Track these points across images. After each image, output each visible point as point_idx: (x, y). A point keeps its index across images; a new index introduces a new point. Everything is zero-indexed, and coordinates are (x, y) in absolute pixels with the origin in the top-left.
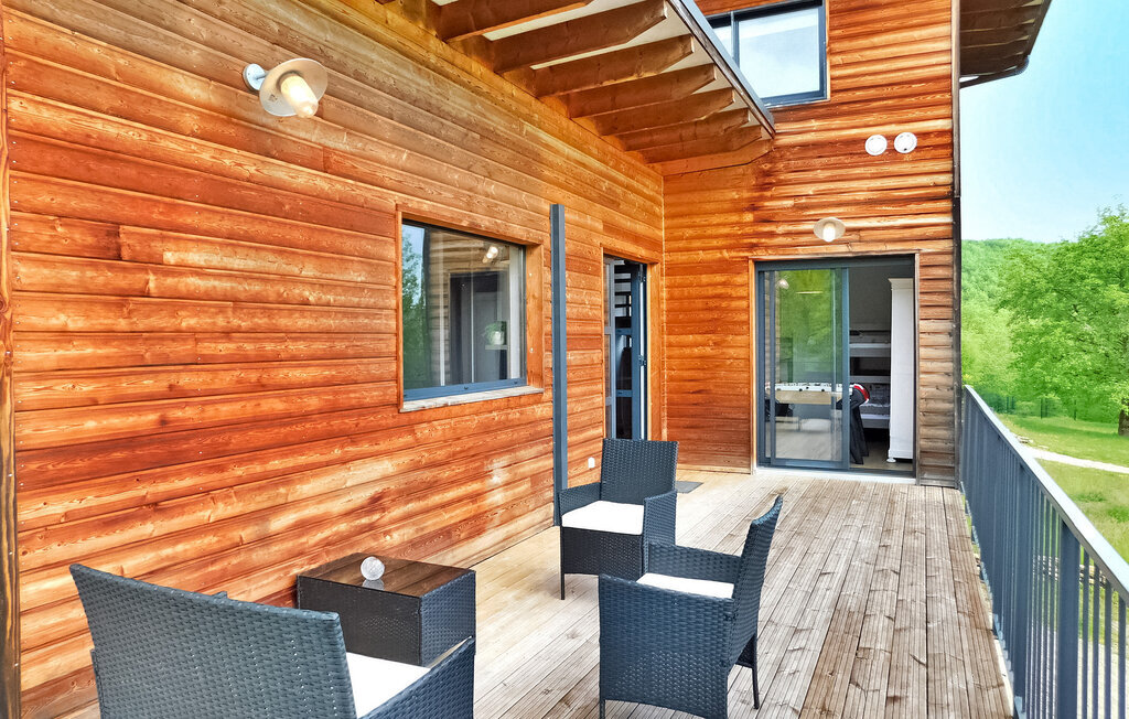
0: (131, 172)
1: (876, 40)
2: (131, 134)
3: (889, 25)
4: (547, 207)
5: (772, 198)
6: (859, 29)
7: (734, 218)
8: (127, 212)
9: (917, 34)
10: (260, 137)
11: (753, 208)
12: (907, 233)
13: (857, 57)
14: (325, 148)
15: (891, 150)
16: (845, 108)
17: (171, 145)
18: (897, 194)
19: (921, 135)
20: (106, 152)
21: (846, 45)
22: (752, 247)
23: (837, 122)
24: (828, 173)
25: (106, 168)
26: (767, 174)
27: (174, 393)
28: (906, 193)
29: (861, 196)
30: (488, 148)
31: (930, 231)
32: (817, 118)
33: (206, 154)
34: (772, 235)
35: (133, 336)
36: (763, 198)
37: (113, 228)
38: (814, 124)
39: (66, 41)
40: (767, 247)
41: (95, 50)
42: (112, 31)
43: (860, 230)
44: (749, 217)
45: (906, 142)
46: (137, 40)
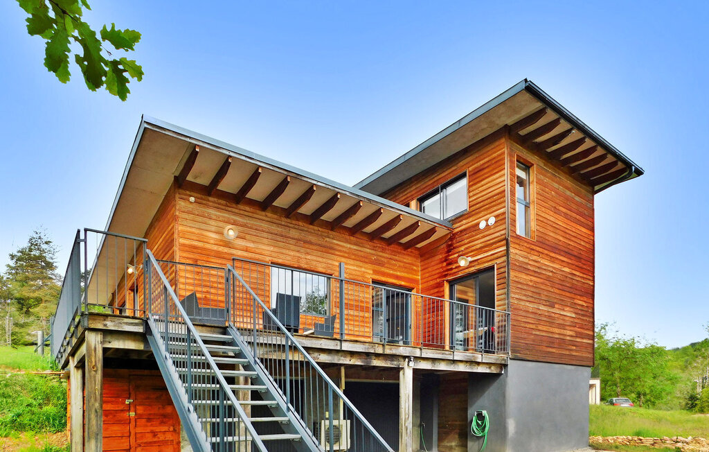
0: (200, 251)
1: (483, 183)
2: (200, 244)
3: (486, 176)
4: (337, 264)
5: (451, 255)
6: (478, 180)
7: (440, 266)
8: (199, 258)
9: (495, 177)
10: (227, 244)
11: (446, 260)
12: (493, 257)
13: (477, 191)
14: (246, 247)
15: (487, 225)
16: (473, 213)
17: (208, 246)
18: (489, 242)
19: (496, 217)
20: (195, 247)
21: (474, 187)
22: (446, 276)
23: (471, 219)
24: (468, 240)
25: (195, 250)
26: (451, 245)
27: (207, 292)
28: (491, 241)
29: (478, 246)
30: (307, 246)
31: (499, 254)
32: (465, 219)
33: (215, 248)
34: (452, 269)
35: (200, 280)
36: (449, 256)
37: (196, 260)
38: (464, 222)
39: (189, 229)
40: (450, 274)
41: (193, 230)
42: (196, 226)
43: (478, 260)
44: (445, 264)
45: (492, 221)
46: (202, 227)
